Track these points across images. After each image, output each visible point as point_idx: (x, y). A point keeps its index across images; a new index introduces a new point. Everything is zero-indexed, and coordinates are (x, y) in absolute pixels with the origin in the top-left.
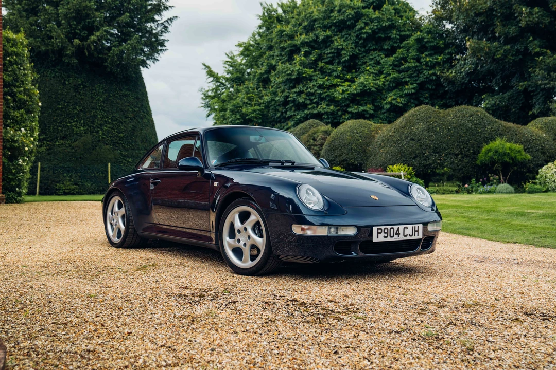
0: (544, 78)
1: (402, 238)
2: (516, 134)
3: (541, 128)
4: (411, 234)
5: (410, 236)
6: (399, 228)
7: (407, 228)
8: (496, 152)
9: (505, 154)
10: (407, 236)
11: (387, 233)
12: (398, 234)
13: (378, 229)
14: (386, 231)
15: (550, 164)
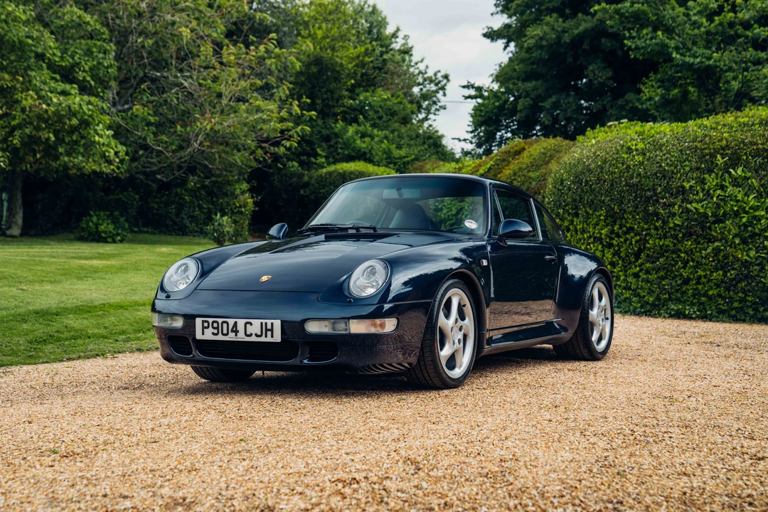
1: (241, 337)
4: (259, 333)
5: (256, 335)
6: (236, 323)
7: (251, 324)
10: (251, 335)
11: (217, 328)
12: (236, 332)
13: (203, 322)
14: (215, 325)
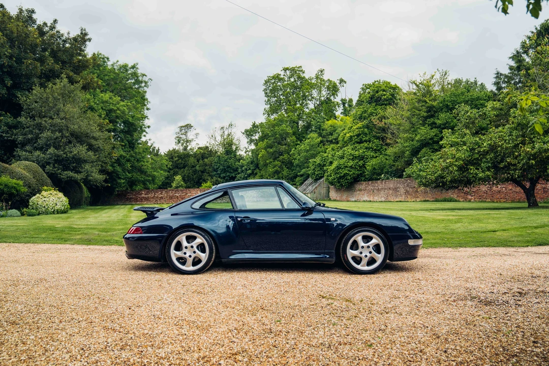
0: (7, 133)
2: (12, 173)
3: (24, 169)
8: (6, 185)
9: (12, 187)
15: (38, 195)
